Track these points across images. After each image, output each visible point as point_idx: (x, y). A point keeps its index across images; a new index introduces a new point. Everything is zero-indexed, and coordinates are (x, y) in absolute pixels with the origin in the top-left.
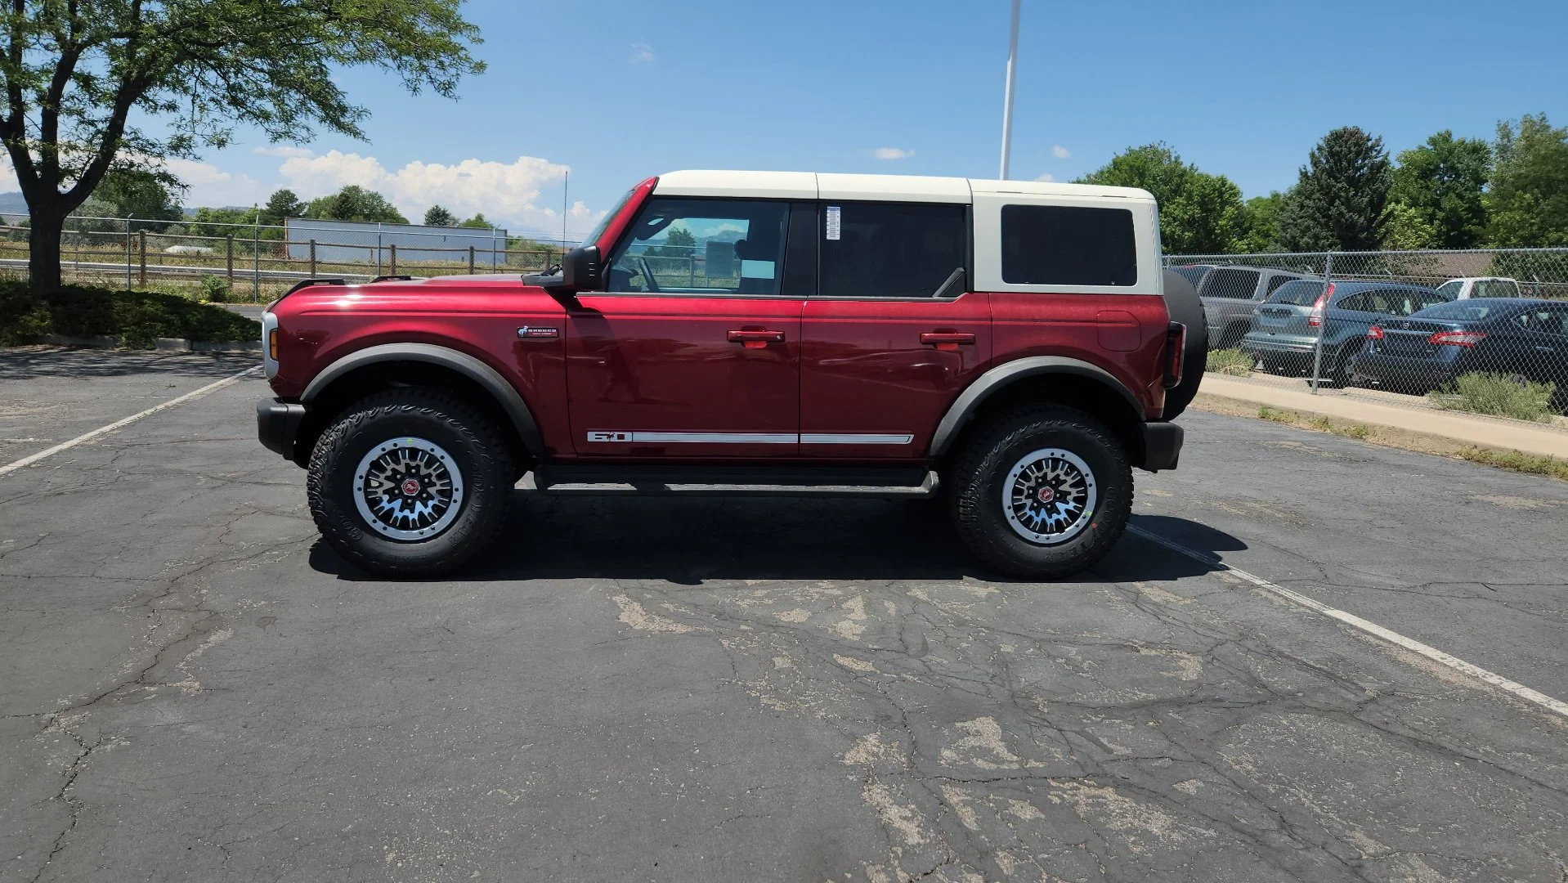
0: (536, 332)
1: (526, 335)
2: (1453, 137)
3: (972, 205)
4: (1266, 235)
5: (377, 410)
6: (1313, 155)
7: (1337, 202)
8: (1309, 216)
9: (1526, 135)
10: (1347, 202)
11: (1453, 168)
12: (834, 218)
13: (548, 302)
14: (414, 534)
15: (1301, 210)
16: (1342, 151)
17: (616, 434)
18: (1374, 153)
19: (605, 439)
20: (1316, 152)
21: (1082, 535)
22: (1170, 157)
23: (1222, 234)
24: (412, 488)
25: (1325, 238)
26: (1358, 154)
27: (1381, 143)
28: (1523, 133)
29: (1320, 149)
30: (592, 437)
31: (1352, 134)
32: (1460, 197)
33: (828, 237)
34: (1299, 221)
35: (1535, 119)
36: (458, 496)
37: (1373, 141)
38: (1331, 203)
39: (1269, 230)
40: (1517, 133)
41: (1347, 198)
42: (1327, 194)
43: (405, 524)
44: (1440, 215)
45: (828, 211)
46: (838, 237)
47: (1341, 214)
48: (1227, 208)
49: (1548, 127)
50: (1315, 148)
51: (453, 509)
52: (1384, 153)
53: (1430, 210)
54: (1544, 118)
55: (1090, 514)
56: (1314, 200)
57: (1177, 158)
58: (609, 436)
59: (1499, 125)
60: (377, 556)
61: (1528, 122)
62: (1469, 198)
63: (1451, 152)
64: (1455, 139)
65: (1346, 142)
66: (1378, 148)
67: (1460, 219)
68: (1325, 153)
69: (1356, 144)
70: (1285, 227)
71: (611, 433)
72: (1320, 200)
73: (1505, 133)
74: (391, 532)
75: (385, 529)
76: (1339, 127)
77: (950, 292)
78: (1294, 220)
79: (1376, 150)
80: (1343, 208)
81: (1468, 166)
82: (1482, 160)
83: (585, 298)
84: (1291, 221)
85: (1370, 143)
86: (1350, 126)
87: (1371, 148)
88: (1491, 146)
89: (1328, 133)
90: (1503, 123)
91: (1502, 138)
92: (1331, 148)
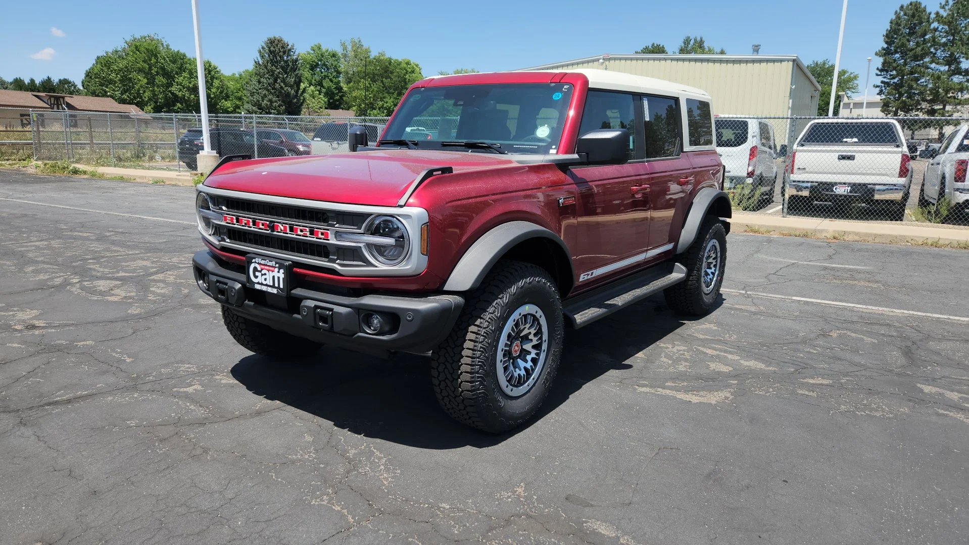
2: (322, 47)
4: (240, 99)
5: (516, 287)
6: (260, 52)
7: (279, 81)
8: (265, 88)
9: (354, 49)
10: (284, 81)
11: (324, 65)
15: (259, 85)
16: (275, 50)
17: (591, 273)
18: (292, 53)
19: (586, 278)
20: (262, 50)
22: (162, 44)
23: (215, 97)
24: (517, 348)
25: (276, 102)
26: (284, 52)
27: (295, 48)
28: (352, 48)
29: (263, 48)
30: (581, 278)
32: (331, 81)
34: (260, 91)
35: (356, 40)
36: (545, 346)
38: (275, 81)
39: (241, 96)
40: (349, 48)
41: (283, 78)
42: (272, 75)
43: (520, 382)
44: (324, 90)
47: (281, 87)
48: (215, 81)
49: (362, 46)
50: (261, 47)
51: (543, 357)
52: (296, 53)
53: (318, 88)
54: (360, 41)
56: (266, 78)
57: (168, 46)
58: (588, 275)
59: (341, 43)
61: (354, 44)
62: (335, 82)
63: (322, 55)
64: (324, 48)
65: (277, 46)
66: (293, 51)
67: (333, 94)
68: (267, 51)
69: (283, 47)
70: (252, 94)
71: (588, 273)
72: (269, 79)
74: (514, 392)
75: (511, 390)
76: (272, 36)
78: (257, 90)
79: (292, 52)
80: (282, 84)
81: (332, 64)
82: (338, 60)
83: (576, 171)
84: (255, 91)
85: (289, 47)
86: (277, 36)
87: (290, 50)
88: (340, 54)
89: (266, 40)
90: (343, 42)
91: (344, 50)
92: (269, 48)
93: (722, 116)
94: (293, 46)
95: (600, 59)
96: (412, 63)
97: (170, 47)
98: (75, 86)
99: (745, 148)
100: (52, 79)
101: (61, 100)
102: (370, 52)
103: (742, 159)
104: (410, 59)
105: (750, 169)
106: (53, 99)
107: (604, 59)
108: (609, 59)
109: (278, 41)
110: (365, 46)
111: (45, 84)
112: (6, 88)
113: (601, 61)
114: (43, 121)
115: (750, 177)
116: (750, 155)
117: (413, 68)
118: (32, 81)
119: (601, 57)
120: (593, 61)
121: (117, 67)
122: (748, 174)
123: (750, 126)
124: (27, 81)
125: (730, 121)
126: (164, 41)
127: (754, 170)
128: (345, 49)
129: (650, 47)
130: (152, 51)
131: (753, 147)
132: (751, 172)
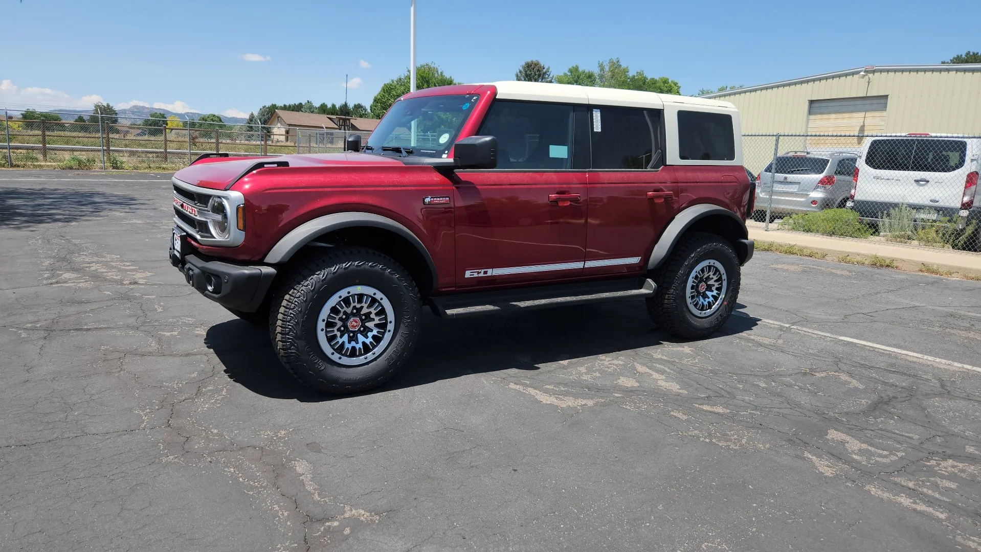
0: (437, 200)
1: (430, 203)
2: (579, 69)
3: (663, 110)
5: (337, 267)
9: (611, 70)
12: (597, 115)
13: (437, 177)
14: (361, 360)
16: (531, 74)
17: (483, 270)
18: (547, 76)
19: (476, 275)
20: (519, 74)
21: (720, 310)
22: (436, 72)
24: (355, 324)
26: (540, 75)
27: (550, 71)
28: (610, 68)
29: (520, 72)
30: (468, 274)
31: (536, 65)
33: (595, 130)
35: (615, 61)
36: (391, 327)
37: (546, 69)
40: (607, 68)
43: (353, 353)
45: (594, 112)
46: (600, 130)
49: (620, 66)
50: (518, 71)
51: (388, 336)
52: (551, 76)
54: (618, 61)
55: (724, 296)
57: (440, 73)
58: (479, 273)
59: (599, 64)
60: (336, 381)
61: (611, 62)
63: (578, 77)
64: (581, 69)
65: (533, 69)
66: (548, 73)
68: (524, 75)
69: (538, 70)
71: (480, 271)
73: (601, 67)
74: (346, 361)
75: (340, 358)
76: (529, 60)
77: (656, 166)
83: (463, 174)
85: (544, 70)
86: (534, 60)
87: (545, 73)
88: (596, 75)
89: (524, 64)
90: (601, 62)
91: (601, 71)
92: (526, 72)
93: (933, 135)
94: (549, 68)
95: (861, 71)
96: (670, 81)
97: (444, 74)
98: (366, 110)
99: (961, 175)
100: (348, 105)
101: (348, 121)
102: (628, 72)
103: (956, 187)
104: (667, 77)
105: (966, 199)
106: (341, 121)
107: (865, 71)
108: (874, 72)
109: (535, 65)
110: (624, 65)
111: (342, 109)
112: (312, 112)
113: (862, 73)
114: (332, 139)
115: (965, 209)
116: (967, 182)
117: (671, 86)
118: (334, 106)
119: (864, 69)
120: (853, 74)
121: (396, 93)
122: (963, 205)
123: (968, 147)
124: (329, 106)
125: (938, 141)
126: (439, 68)
127: (972, 202)
128: (602, 69)
129: (963, 56)
130: (425, 78)
131: (972, 173)
132: (966, 203)
